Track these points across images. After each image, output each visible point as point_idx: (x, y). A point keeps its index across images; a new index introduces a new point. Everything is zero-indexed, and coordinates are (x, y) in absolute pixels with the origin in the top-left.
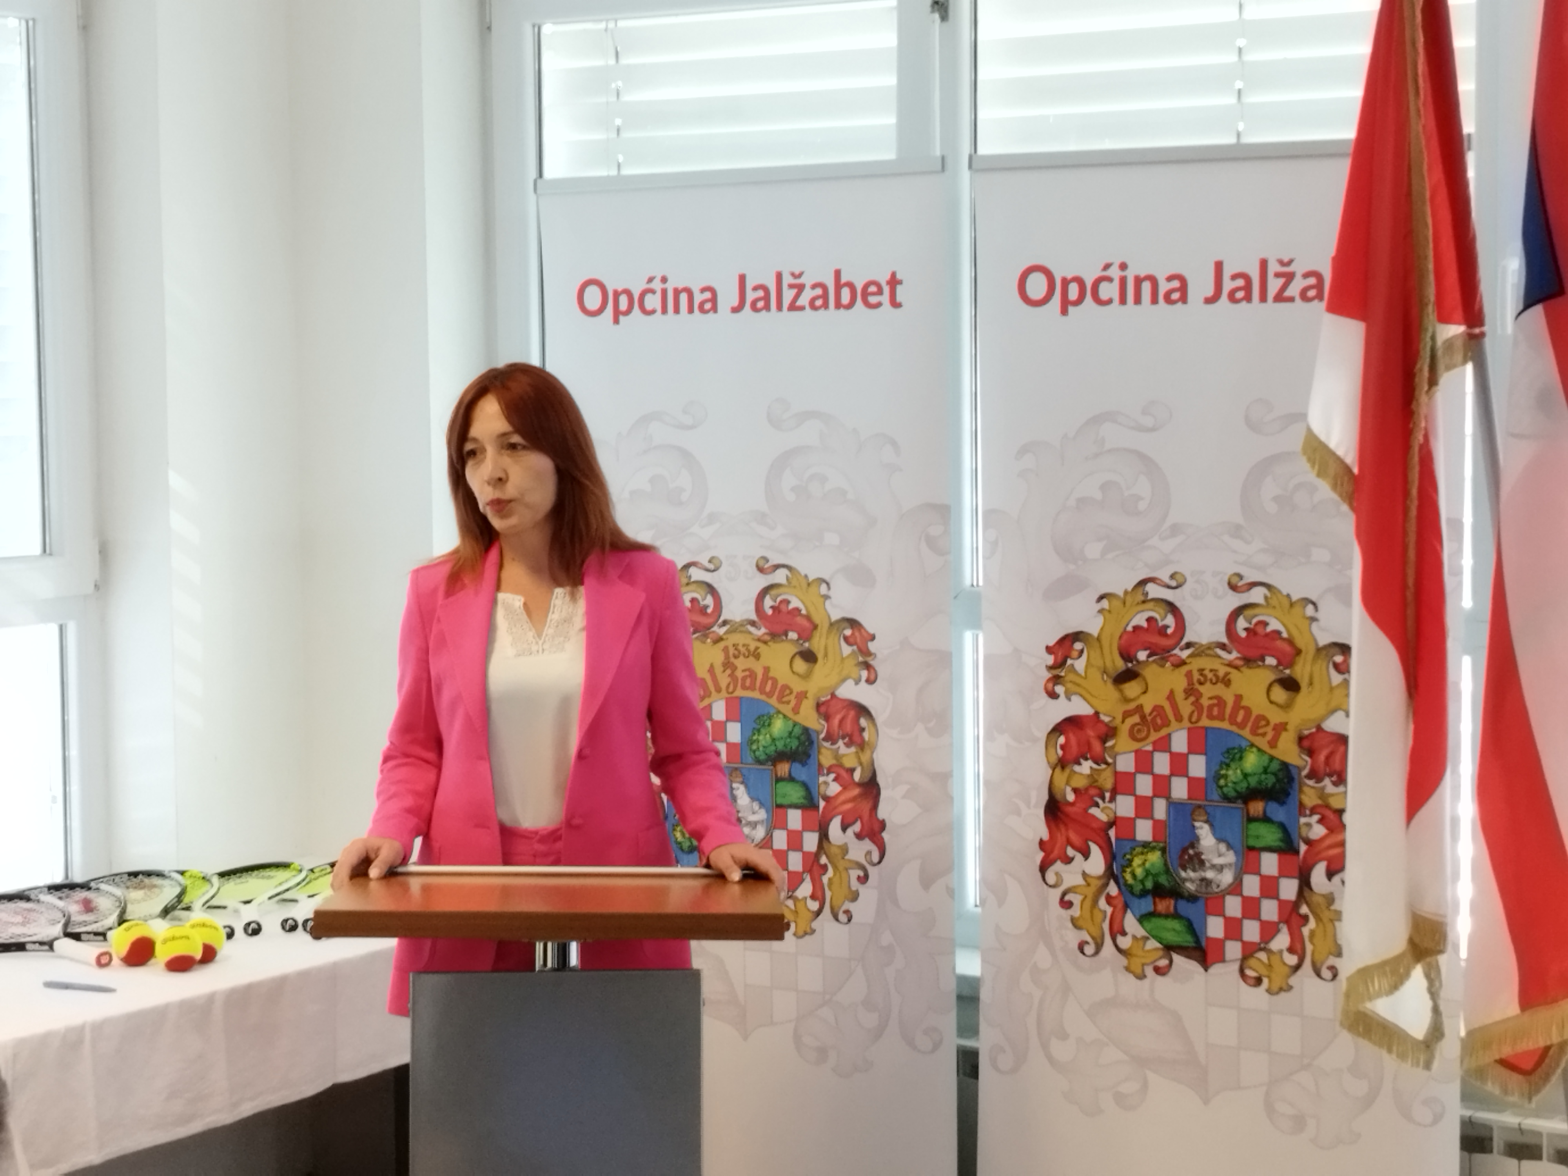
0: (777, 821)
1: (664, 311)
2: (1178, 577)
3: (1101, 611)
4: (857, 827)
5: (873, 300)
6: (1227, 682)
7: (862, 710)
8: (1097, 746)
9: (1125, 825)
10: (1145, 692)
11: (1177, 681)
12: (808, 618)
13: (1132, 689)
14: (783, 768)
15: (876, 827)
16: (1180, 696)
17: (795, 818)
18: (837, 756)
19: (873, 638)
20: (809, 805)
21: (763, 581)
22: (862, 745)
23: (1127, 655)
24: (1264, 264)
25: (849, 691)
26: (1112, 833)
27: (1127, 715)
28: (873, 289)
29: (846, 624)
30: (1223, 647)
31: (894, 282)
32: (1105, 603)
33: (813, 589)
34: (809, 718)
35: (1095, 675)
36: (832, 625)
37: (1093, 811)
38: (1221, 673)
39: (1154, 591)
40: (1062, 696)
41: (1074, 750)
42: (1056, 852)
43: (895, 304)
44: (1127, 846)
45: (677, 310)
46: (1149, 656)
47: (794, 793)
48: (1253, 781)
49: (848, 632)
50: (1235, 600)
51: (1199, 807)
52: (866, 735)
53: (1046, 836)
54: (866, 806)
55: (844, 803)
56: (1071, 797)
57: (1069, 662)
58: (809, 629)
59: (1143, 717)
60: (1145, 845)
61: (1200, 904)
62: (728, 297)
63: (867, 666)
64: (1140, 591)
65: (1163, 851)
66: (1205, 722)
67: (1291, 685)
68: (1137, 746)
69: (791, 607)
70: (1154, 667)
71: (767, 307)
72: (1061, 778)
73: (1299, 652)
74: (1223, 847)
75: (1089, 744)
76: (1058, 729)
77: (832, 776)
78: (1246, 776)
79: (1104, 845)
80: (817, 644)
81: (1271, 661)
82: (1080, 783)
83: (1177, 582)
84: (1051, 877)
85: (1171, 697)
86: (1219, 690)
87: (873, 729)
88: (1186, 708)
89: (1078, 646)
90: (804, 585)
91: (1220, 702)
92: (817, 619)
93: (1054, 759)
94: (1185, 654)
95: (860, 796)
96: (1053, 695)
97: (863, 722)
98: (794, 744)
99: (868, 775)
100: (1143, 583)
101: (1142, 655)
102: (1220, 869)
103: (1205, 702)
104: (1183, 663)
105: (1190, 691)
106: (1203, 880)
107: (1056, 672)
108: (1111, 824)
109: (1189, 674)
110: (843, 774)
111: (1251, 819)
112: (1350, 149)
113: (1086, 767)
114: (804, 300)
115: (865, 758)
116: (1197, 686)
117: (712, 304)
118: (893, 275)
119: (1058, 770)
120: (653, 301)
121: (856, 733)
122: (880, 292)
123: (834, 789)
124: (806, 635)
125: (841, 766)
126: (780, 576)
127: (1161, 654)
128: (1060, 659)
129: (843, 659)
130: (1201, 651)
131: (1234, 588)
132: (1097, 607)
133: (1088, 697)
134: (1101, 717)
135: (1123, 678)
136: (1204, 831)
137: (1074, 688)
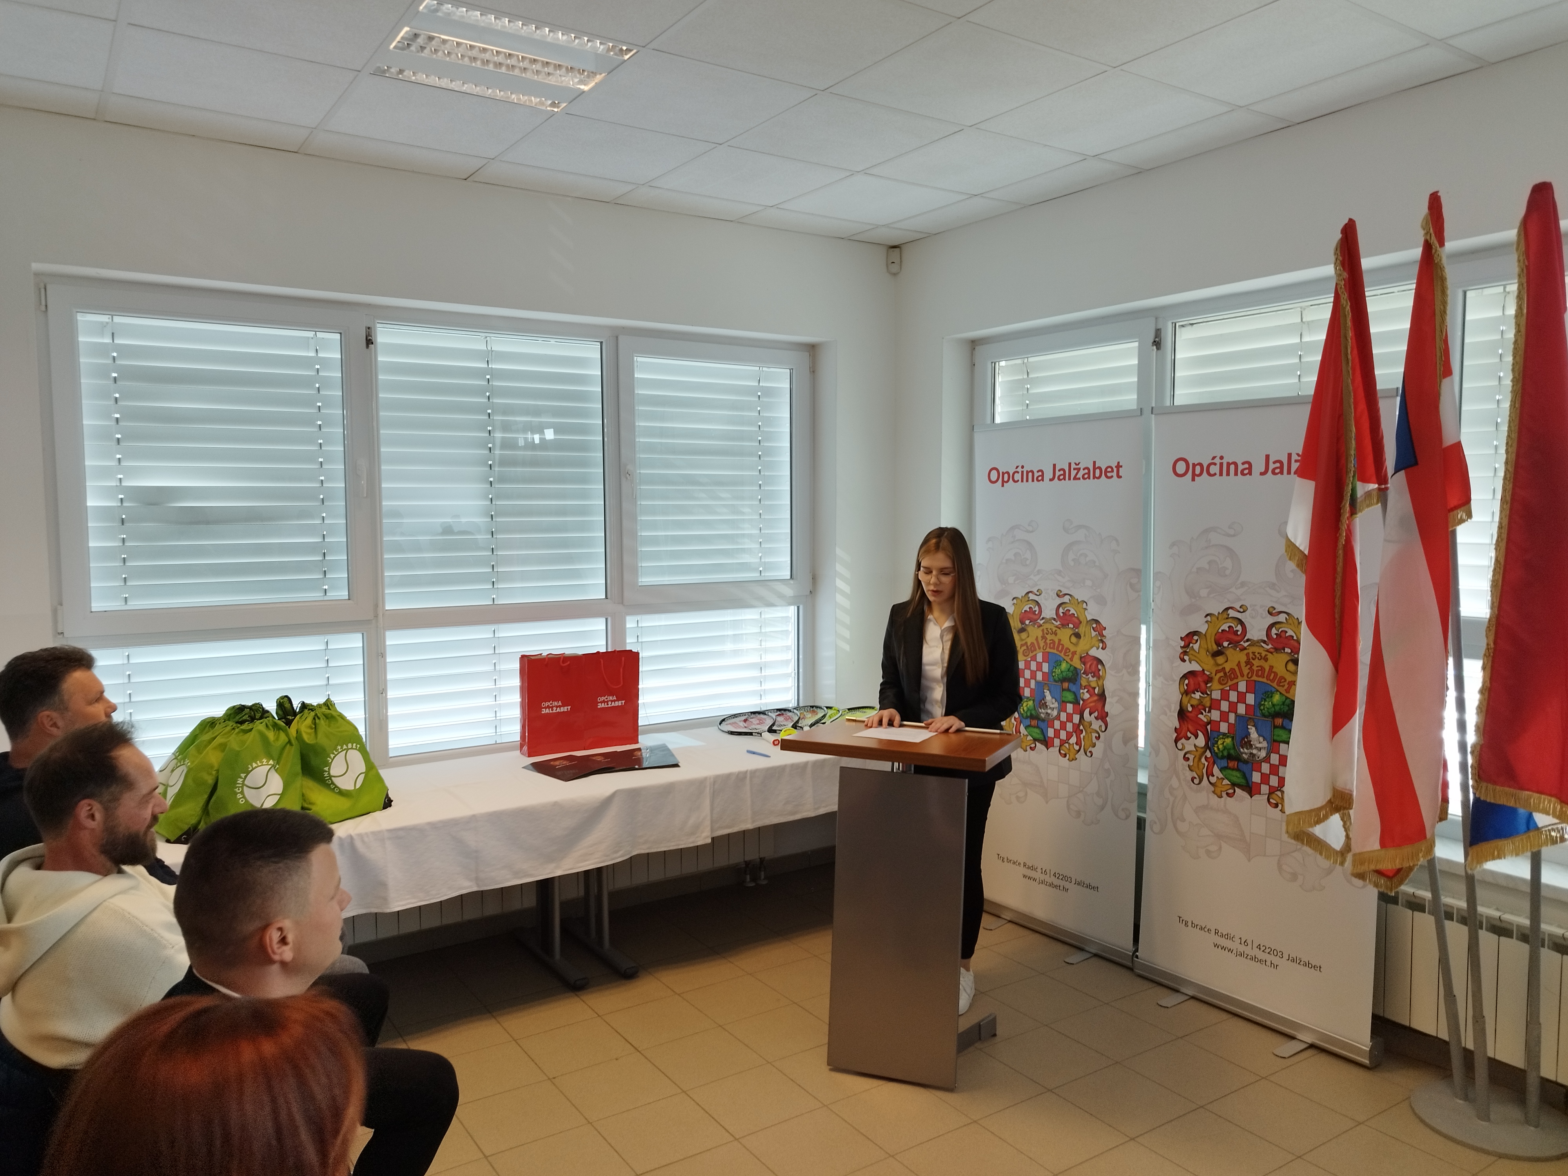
0: (1062, 708)
1: (1022, 481)
2: (1244, 607)
3: (1207, 622)
4: (1096, 714)
5: (1109, 475)
6: (1266, 660)
7: (1100, 661)
8: (1203, 685)
9: (1216, 724)
10: (1226, 662)
11: (1242, 657)
12: (1078, 618)
13: (1220, 659)
14: (1066, 685)
15: (1104, 715)
16: (1243, 665)
17: (1070, 708)
18: (1088, 681)
19: (1105, 628)
20: (1076, 703)
21: (1060, 601)
22: (1099, 677)
23: (1218, 644)
24: (1290, 456)
25: (1093, 652)
26: (1209, 727)
27: (1217, 672)
28: (1109, 470)
29: (1093, 622)
30: (1264, 642)
31: (1119, 466)
32: (1209, 618)
33: (1080, 605)
34: (1077, 663)
35: (1203, 652)
36: (1087, 622)
37: (1200, 716)
38: (1263, 655)
39: (1232, 613)
40: (1187, 661)
41: (1192, 687)
42: (1182, 735)
43: (1119, 477)
44: (1215, 734)
45: (1027, 480)
46: (1228, 645)
47: (1069, 696)
48: (1277, 708)
49: (1094, 626)
50: (1271, 620)
51: (1250, 718)
52: (1101, 673)
53: (1178, 727)
54: (1100, 705)
55: (1091, 703)
56: (1190, 709)
57: (1191, 645)
58: (1079, 623)
59: (1225, 673)
60: (1224, 734)
61: (1250, 766)
62: (1048, 474)
63: (1102, 641)
64: (1225, 613)
65: (1233, 738)
66: (1255, 678)
68: (1222, 687)
69: (1070, 613)
70: (1231, 650)
71: (1064, 479)
72: (1186, 700)
74: (1261, 739)
75: (1199, 684)
76: (1185, 676)
77: (1086, 690)
78: (1274, 705)
79: (1205, 733)
80: (1081, 630)
81: (1288, 650)
82: (1195, 703)
83: (1244, 609)
84: (1180, 746)
85: (1239, 664)
86: (1262, 663)
87: (1104, 671)
88: (1246, 671)
89: (1196, 638)
90: (1076, 603)
91: (1262, 669)
92: (1081, 619)
93: (1182, 690)
94: (1246, 644)
95: (1097, 700)
96: (1183, 660)
97: (1100, 667)
98: (1070, 674)
99: (1101, 692)
100: (1227, 609)
101: (1226, 644)
102: (1260, 749)
103: (1255, 668)
104: (1245, 649)
105: (1248, 663)
106: (1251, 753)
107: (1185, 649)
108: (1208, 723)
109: (1248, 655)
110: (1091, 690)
111: (1275, 727)
113: (1198, 695)
114: (1080, 475)
115: (1101, 683)
116: (1251, 660)
117: (1041, 477)
118: (1119, 463)
119: (1184, 695)
121: (1097, 672)
122: (1112, 471)
123: (1087, 696)
124: (1076, 626)
125: (1090, 686)
126: (1066, 599)
127: (1235, 644)
128: (1187, 644)
129: (1092, 637)
130: (1253, 643)
131: (1270, 613)
132: (1206, 619)
133: (1199, 662)
134: (1206, 672)
135: (1216, 654)
136: (1252, 730)
137: (1193, 658)
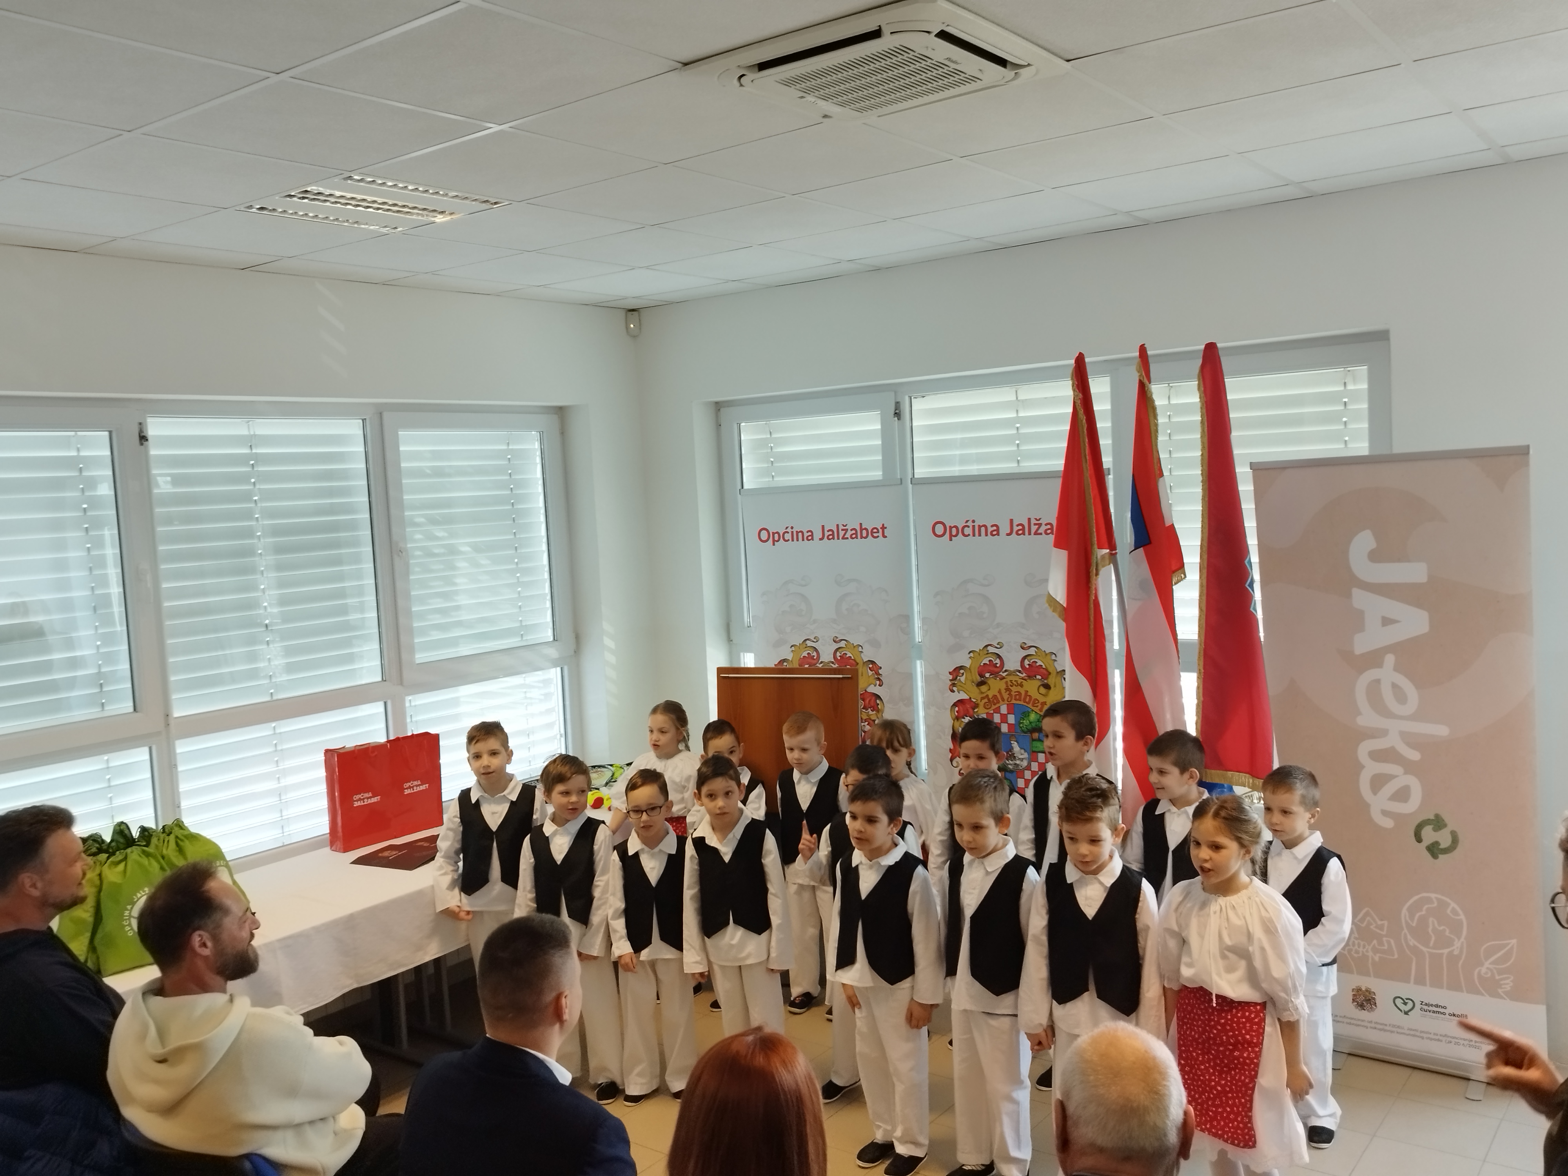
1: (793, 540)
2: (1000, 644)
3: (970, 658)
5: (875, 535)
6: (1021, 686)
7: (878, 697)
8: (971, 711)
10: (989, 690)
11: (1002, 685)
12: (855, 660)
13: (984, 688)
16: (1003, 691)
18: (868, 715)
19: (881, 668)
21: (836, 646)
22: (878, 711)
23: (981, 675)
24: (1029, 519)
27: (982, 698)
28: (875, 530)
29: (869, 663)
30: (1020, 671)
31: (883, 528)
32: (972, 655)
33: (856, 648)
35: (969, 683)
36: (864, 663)
38: (1019, 682)
39: (991, 649)
40: (956, 691)
41: (962, 713)
42: (956, 754)
43: (885, 537)
45: (798, 540)
46: (990, 675)
48: (1034, 725)
49: (871, 666)
51: (1013, 735)
52: (879, 707)
53: (952, 747)
57: (958, 678)
58: (855, 665)
59: (989, 699)
61: (1015, 774)
62: (818, 534)
63: (879, 679)
64: (985, 649)
66: (1014, 702)
67: (1047, 687)
68: (987, 711)
69: (847, 656)
70: (993, 680)
71: (834, 538)
72: (957, 724)
73: (1050, 673)
74: (1021, 751)
75: (967, 710)
76: (955, 705)
77: (867, 723)
78: (1030, 723)
80: (859, 670)
81: (1039, 677)
83: (1000, 646)
84: (955, 764)
85: (1000, 692)
86: (1019, 689)
87: (882, 704)
88: (1006, 696)
89: (962, 671)
90: (852, 647)
91: (1019, 693)
92: (858, 661)
93: (954, 716)
94: (1004, 674)
96: (953, 691)
97: (878, 701)
100: (987, 646)
101: (987, 675)
102: (1022, 760)
103: (1013, 693)
104: (1004, 678)
105: (1007, 689)
106: (1015, 764)
107: (953, 682)
109: (1006, 683)
110: (870, 723)
111: (1032, 740)
112: (1061, 474)
113: (967, 720)
114: (848, 535)
115: (879, 716)
116: (1010, 687)
117: (811, 537)
118: (883, 525)
119: (956, 721)
120: (788, 536)
121: (876, 706)
122: (878, 532)
123: (867, 728)
124: (854, 667)
125: (870, 719)
126: (843, 644)
127: (995, 674)
128: (955, 677)
129: (869, 677)
130: (1011, 673)
131: (1023, 648)
132: (969, 656)
133: (967, 692)
134: (972, 700)
135: (980, 684)
136: (1015, 745)
137: (961, 688)
